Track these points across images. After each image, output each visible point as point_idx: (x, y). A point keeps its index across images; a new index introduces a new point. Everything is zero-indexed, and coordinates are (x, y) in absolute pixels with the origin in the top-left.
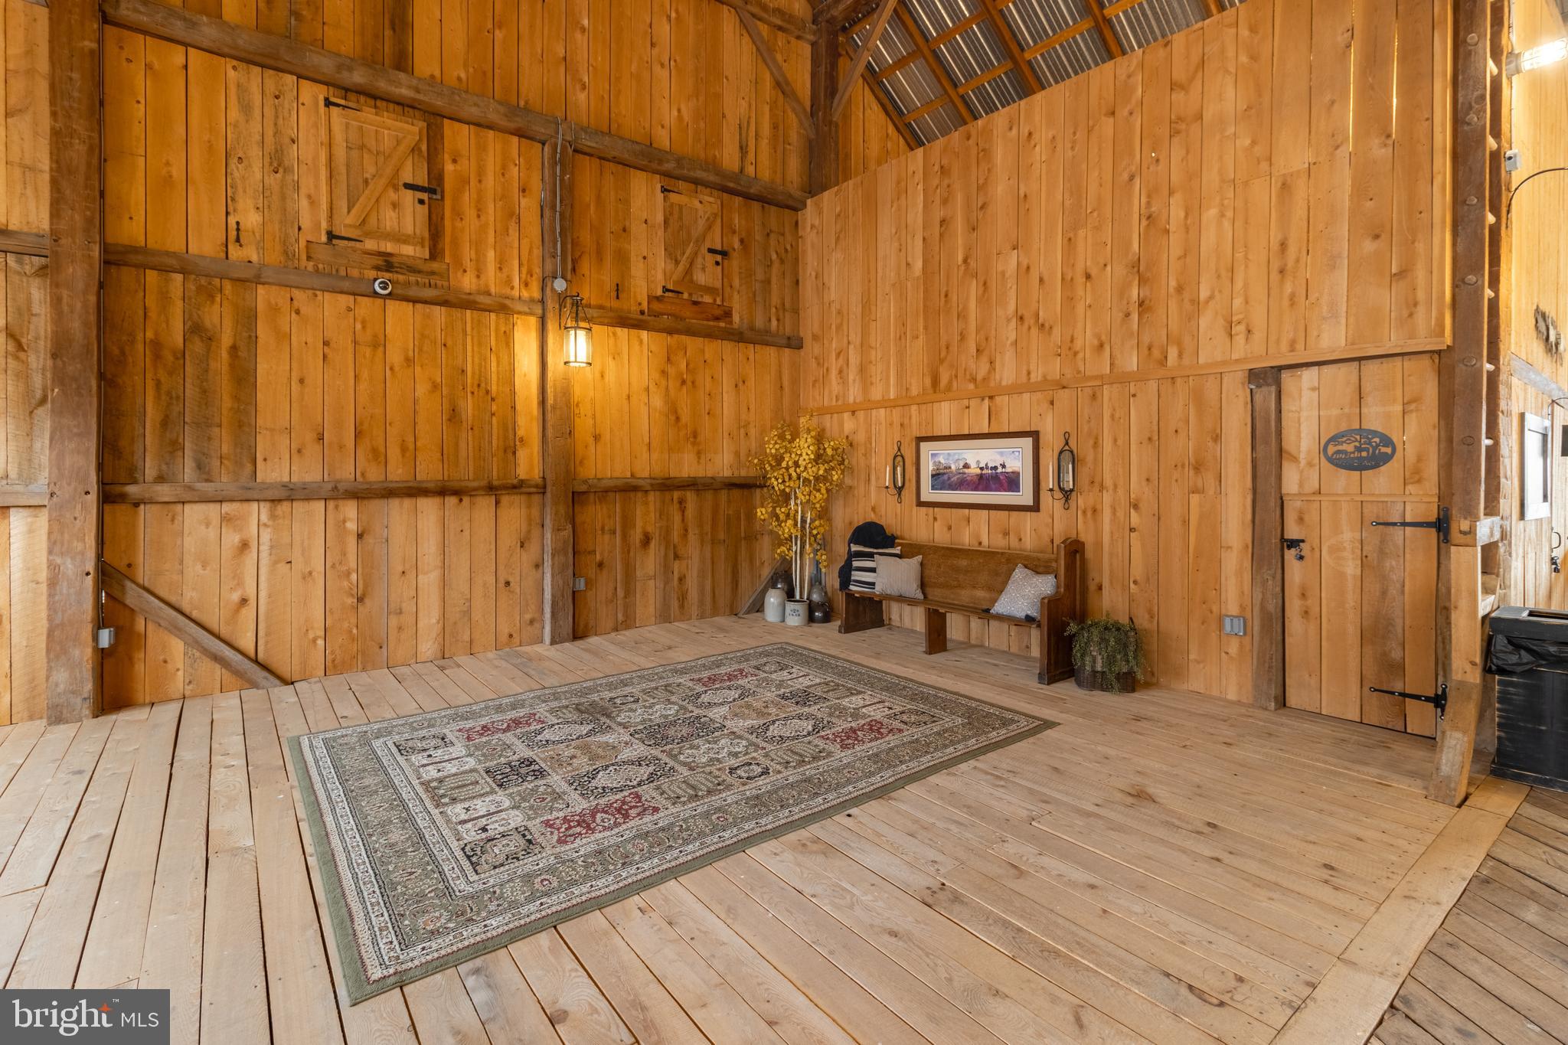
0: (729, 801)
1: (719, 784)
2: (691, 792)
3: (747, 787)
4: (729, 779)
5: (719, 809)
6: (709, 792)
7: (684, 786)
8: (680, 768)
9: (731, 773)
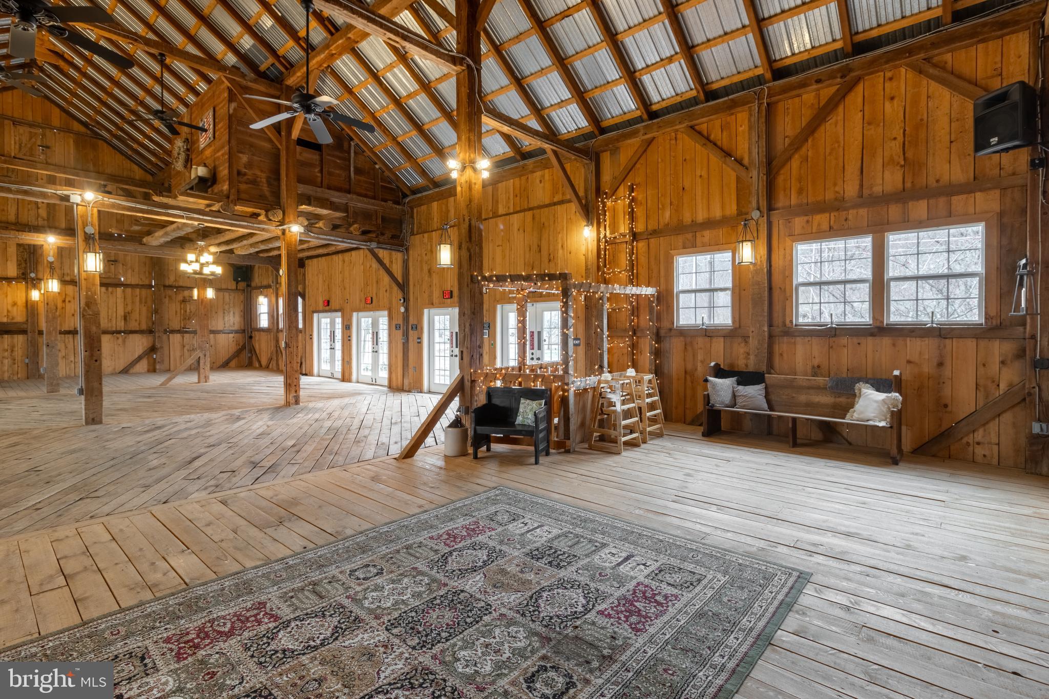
0: (384, 548)
1: (392, 558)
2: (411, 551)
3: (370, 559)
4: (383, 564)
5: (391, 541)
6: (398, 552)
7: (418, 555)
8: (425, 569)
9: (382, 569)
